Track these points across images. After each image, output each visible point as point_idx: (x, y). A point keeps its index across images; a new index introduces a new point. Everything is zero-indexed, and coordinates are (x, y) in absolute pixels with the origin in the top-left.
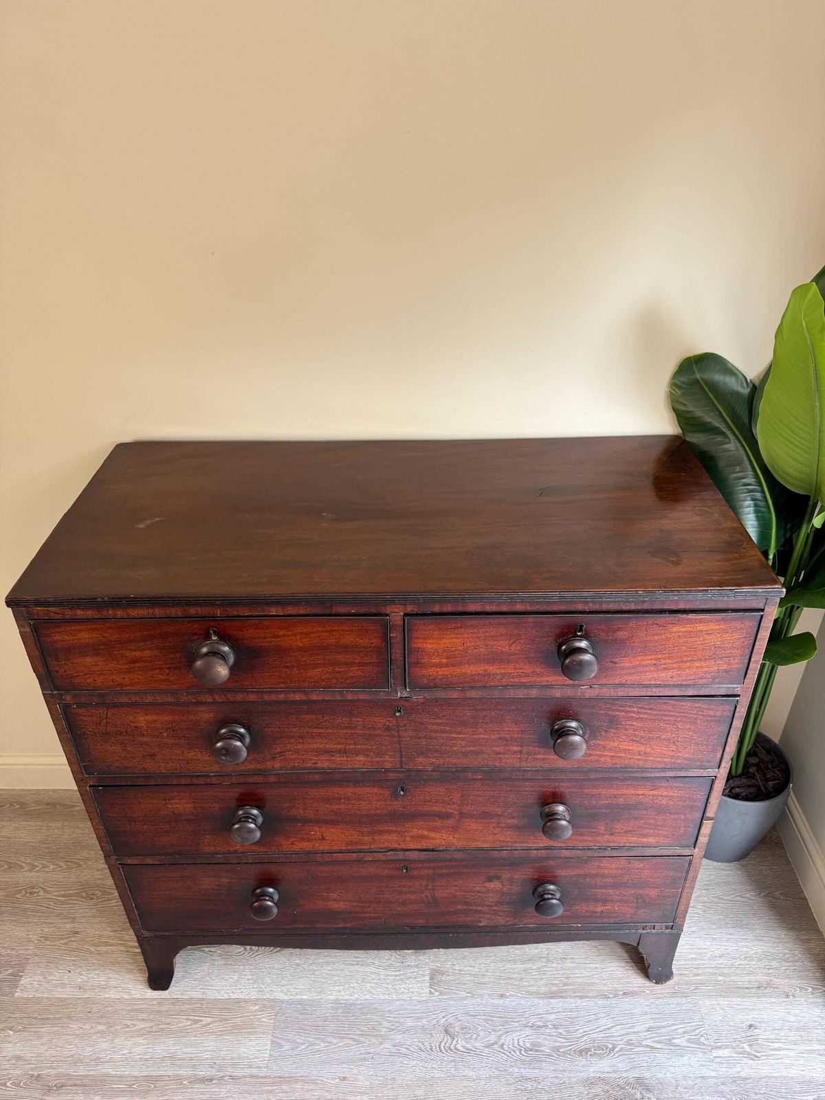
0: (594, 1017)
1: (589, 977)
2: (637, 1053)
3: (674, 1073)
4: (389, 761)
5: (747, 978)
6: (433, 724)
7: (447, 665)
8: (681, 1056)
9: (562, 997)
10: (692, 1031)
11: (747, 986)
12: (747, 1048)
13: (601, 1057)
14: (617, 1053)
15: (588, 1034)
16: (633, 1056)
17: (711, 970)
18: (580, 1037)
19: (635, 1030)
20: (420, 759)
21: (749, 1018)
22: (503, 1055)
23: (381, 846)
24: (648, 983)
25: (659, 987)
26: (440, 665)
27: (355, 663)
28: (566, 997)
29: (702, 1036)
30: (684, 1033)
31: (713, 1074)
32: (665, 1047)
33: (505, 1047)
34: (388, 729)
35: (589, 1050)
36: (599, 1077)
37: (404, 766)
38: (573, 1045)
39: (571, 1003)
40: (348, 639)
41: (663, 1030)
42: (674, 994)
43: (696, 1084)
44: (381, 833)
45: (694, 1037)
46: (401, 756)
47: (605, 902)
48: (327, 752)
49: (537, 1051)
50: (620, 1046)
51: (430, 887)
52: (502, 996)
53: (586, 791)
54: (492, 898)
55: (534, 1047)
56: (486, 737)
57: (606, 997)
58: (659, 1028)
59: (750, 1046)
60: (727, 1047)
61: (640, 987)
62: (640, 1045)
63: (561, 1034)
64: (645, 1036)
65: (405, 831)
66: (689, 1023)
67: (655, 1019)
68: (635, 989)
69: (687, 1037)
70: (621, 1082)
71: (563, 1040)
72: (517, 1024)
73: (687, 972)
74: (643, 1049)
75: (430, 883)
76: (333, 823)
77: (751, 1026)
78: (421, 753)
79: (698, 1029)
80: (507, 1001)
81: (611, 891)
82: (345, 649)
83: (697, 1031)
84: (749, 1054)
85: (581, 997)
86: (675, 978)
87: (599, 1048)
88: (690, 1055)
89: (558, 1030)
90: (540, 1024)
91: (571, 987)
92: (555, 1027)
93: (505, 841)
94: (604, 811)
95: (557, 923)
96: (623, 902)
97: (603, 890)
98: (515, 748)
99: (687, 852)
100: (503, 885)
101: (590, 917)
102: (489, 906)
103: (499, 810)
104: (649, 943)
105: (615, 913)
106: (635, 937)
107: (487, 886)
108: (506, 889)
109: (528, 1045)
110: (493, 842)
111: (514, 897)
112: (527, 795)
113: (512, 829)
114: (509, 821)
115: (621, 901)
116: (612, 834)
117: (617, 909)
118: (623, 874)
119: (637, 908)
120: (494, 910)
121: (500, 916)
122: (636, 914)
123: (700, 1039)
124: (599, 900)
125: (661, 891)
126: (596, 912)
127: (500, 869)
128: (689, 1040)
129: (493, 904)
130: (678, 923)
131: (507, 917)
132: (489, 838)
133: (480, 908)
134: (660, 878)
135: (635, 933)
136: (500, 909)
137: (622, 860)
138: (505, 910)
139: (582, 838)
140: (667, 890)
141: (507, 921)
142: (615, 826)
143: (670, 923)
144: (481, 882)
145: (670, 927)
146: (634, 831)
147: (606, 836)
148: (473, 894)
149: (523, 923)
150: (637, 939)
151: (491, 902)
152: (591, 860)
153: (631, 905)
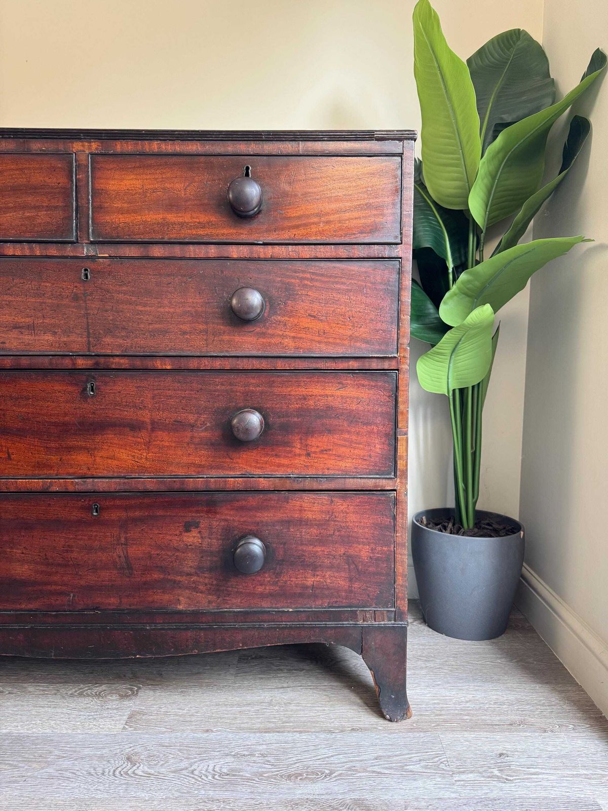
0: (313, 748)
1: (313, 716)
2: (360, 777)
3: (404, 795)
4: (77, 341)
5: (498, 718)
6: (119, 292)
7: (128, 212)
8: (415, 780)
9: (278, 732)
10: (429, 759)
11: (497, 723)
12: (496, 772)
13: (313, 781)
14: (334, 777)
15: (301, 762)
16: (354, 780)
17: (457, 712)
18: (291, 764)
19: (361, 758)
20: (108, 340)
21: (500, 749)
22: (191, 779)
23: (71, 471)
24: (381, 721)
25: (393, 725)
26: (121, 211)
27: (43, 207)
28: (283, 732)
29: (441, 763)
30: (420, 760)
31: (453, 795)
32: (395, 773)
33: (196, 772)
34: (76, 298)
35: (301, 775)
36: (307, 799)
37: (92, 348)
38: (283, 770)
39: (289, 736)
40: (38, 178)
41: (395, 758)
42: (411, 730)
43: (430, 805)
44: (69, 449)
45: (431, 764)
46: (88, 337)
47: (314, 567)
48: (16, 327)
49: (234, 775)
50: (341, 772)
51: (123, 540)
52: (207, 731)
53: (276, 390)
54: (190, 562)
55: (232, 772)
56: (172, 310)
57: (331, 732)
58: (389, 757)
59: (501, 771)
60: (472, 772)
61: (372, 725)
62: (365, 771)
63: (268, 761)
64: (373, 763)
65: (95, 448)
66: (427, 752)
67: (386, 749)
68: (367, 726)
69: (423, 763)
70: (334, 803)
71: (270, 767)
72: (218, 753)
73: (428, 713)
74: (367, 774)
75: (123, 535)
76: (20, 433)
77: (501, 755)
78: (109, 331)
79: (437, 757)
80: (212, 735)
81: (318, 549)
82: (34, 189)
83: (437, 759)
84: (498, 777)
85: (301, 732)
86: (413, 718)
87: (313, 773)
88: (425, 779)
89: (266, 758)
90: (246, 753)
91: (291, 724)
92: (262, 755)
93: (200, 466)
94: (296, 419)
95: (266, 605)
96: (334, 570)
97: (310, 548)
98: (201, 327)
99: (388, 485)
100: (202, 538)
101: (301, 595)
102: (188, 574)
103: (192, 418)
104: (374, 647)
105: (328, 589)
106: (356, 634)
107: (185, 539)
108: (205, 544)
109: (225, 770)
110: (189, 465)
111: (215, 559)
112: (218, 396)
113: (206, 447)
114: (202, 434)
115: (331, 567)
116: (308, 455)
117: (329, 581)
118: (328, 521)
119: (351, 580)
120: (194, 582)
121: (201, 592)
122: (351, 592)
123: (439, 765)
124: (308, 566)
125: (372, 550)
126: (307, 587)
127: (197, 512)
128: (426, 767)
129: (193, 571)
130: (399, 609)
131: (210, 594)
132: (185, 460)
133: (178, 578)
134: (367, 527)
135: (355, 627)
136: (201, 580)
137: (324, 497)
138: (207, 581)
139: (277, 461)
140: (379, 548)
141: (210, 602)
142: (309, 442)
143: (390, 607)
144: (178, 532)
145: (393, 615)
146: (330, 450)
147: (303, 458)
148: (169, 553)
149: (228, 606)
150: (359, 638)
151: (191, 567)
152: (291, 495)
153: (343, 574)
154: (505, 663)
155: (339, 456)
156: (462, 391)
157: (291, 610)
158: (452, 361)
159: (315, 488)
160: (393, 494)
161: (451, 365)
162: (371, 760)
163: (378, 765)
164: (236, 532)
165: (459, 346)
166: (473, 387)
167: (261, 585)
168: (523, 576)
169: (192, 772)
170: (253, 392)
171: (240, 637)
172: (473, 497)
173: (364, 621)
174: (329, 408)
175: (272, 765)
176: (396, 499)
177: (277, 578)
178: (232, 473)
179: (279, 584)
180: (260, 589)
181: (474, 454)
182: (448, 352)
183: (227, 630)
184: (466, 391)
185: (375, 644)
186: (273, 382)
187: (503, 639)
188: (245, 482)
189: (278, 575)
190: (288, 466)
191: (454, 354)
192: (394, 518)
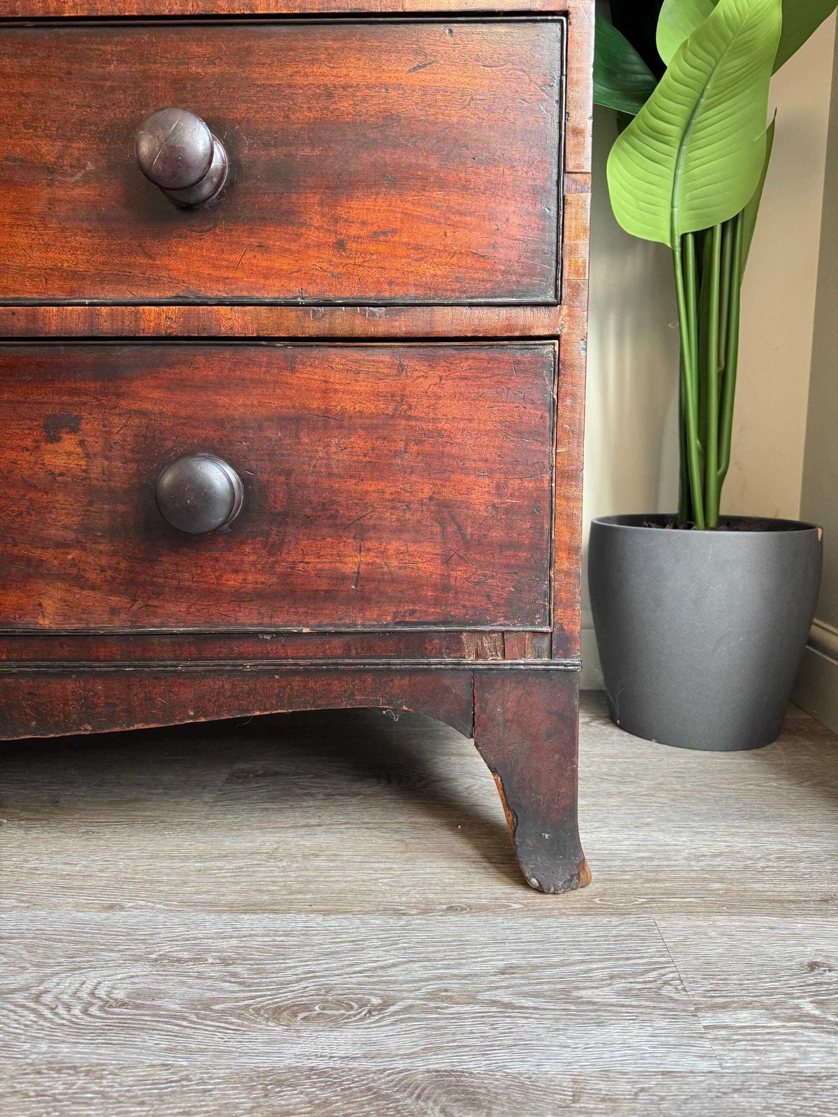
0: (349, 946)
1: (363, 881)
2: (459, 1017)
3: (570, 1064)
5: (791, 887)
8: (599, 1024)
9: (274, 912)
10: (634, 974)
11: (792, 898)
12: (809, 1008)
13: (336, 1023)
14: (391, 1015)
15: (315, 977)
16: (442, 1023)
17: (693, 875)
18: (290, 983)
19: (464, 971)
21: (809, 952)
22: (26, 1013)
24: (520, 893)
25: (548, 901)
28: (288, 911)
29: (666, 983)
30: (612, 977)
31: (703, 1065)
32: (550, 1006)
33: (47, 999)
35: (307, 1007)
36: (312, 1069)
38: (265, 996)
39: (297, 922)
41: (548, 972)
42: (589, 910)
43: (642, 1090)
45: (639, 986)
47: (361, 531)
49: (137, 1007)
50: (410, 1002)
52: (111, 907)
53: (257, 74)
55: (139, 1001)
57: (398, 913)
58: (535, 968)
59: (820, 1004)
60: (745, 1006)
61: (497, 899)
62: (471, 999)
63: (234, 975)
64: (492, 982)
66: (628, 959)
67: (529, 952)
68: (484, 901)
69: (620, 985)
70: (381, 1083)
71: (236, 988)
72: (118, 955)
73: (627, 877)
74: (477, 1008)
77: (813, 966)
79: (654, 970)
80: (118, 916)
81: (370, 486)
83: (655, 974)
84: (815, 1019)
85: (327, 913)
86: (593, 887)
87: (339, 1004)
88: (626, 1024)
89: (230, 968)
90: (186, 955)
91: (309, 896)
92: (225, 962)
93: (75, 275)
94: (307, 151)
95: (248, 619)
96: (407, 536)
97: (350, 484)
99: (539, 321)
100: (87, 456)
101: (328, 596)
102: (62, 545)
103: (49, 150)
104: (500, 719)
105: (393, 581)
106: (459, 687)
107: (48, 458)
108: (95, 472)
109: (120, 994)
110: (48, 273)
111: (121, 508)
112: (112, 89)
113: (85, 225)
114: (75, 192)
115: (401, 529)
116: (340, 245)
117: (395, 563)
118: (392, 417)
119: (447, 560)
120: (74, 564)
121: (93, 588)
122: (446, 588)
123: (659, 989)
124: (347, 527)
125: (498, 487)
126: (344, 578)
127: (74, 392)
128: (627, 993)
129: (70, 536)
130: (562, 629)
131: (112, 592)
132: (37, 258)
133: (37, 553)
134: (487, 433)
135: (457, 669)
136: (91, 559)
137: (382, 355)
138: (104, 561)
139: (263, 261)
140: (515, 483)
141: (114, 611)
142: (341, 211)
143: (541, 624)
144: (29, 443)
145: (545, 643)
146: (394, 231)
147: (327, 253)
148: (11, 493)
149: (156, 621)
150: (468, 697)
151: (65, 527)
152: (300, 352)
153: (428, 547)
154: (786, 787)
155: (418, 248)
156: (701, 238)
157: (306, 630)
158: (682, 162)
159: (359, 331)
160: (548, 349)
161: (680, 172)
162: (487, 974)
163: (507, 987)
164: (169, 444)
165: (698, 119)
166: (724, 225)
167: (236, 572)
168: (812, 642)
169: (37, 998)
170: (197, 78)
171: (188, 694)
172: (719, 466)
173: (478, 656)
174: (389, 118)
175: (241, 984)
176: (558, 360)
177: (271, 555)
178: (154, 295)
179: (278, 569)
180: (233, 581)
181: (723, 377)
182: (675, 131)
183: (157, 676)
184: (708, 235)
185: (505, 711)
186: (249, 50)
187: (776, 748)
188: (183, 315)
189: (274, 549)
190: (289, 276)
191: (687, 139)
192: (554, 407)
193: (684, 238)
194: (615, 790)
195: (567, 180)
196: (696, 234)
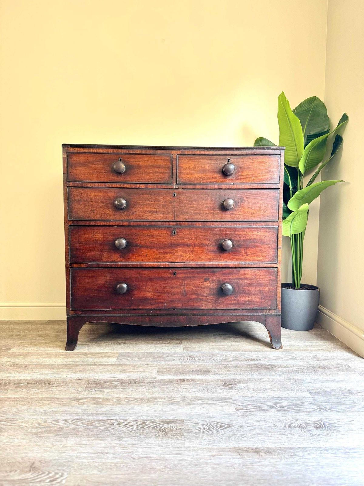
0: (251, 355)
1: (248, 348)
2: (269, 360)
3: (285, 364)
4: (171, 217)
6: (185, 200)
7: (190, 174)
8: (288, 361)
9: (237, 351)
11: (313, 350)
12: (314, 359)
13: (254, 361)
14: (261, 360)
15: (248, 357)
16: (267, 361)
17: (298, 347)
18: (245, 358)
19: (268, 357)
20: (181, 216)
21: (315, 355)
22: (213, 360)
23: (167, 260)
24: (272, 349)
25: (277, 350)
26: (187, 174)
27: (162, 172)
29: (296, 358)
34: (171, 202)
35: (250, 360)
36: (254, 364)
37: (175, 219)
40: (160, 163)
44: (167, 253)
46: (175, 215)
47: (249, 294)
48: (151, 212)
50: (263, 359)
51: (183, 284)
52: (213, 351)
53: (236, 233)
54: (206, 292)
56: (202, 206)
57: (256, 351)
59: (316, 359)
60: (306, 359)
61: (270, 350)
64: (273, 358)
65: (175, 253)
66: (290, 355)
67: (276, 355)
68: (268, 350)
70: (263, 365)
72: (219, 355)
73: (288, 348)
74: (271, 360)
75: (184, 282)
76: (151, 247)
78: (181, 213)
80: (215, 352)
81: (250, 288)
82: (159, 167)
85: (245, 351)
86: (284, 349)
87: (253, 359)
89: (236, 357)
90: (229, 355)
91: (241, 350)
93: (210, 259)
94: (243, 243)
95: (232, 307)
96: (256, 295)
97: (247, 288)
98: (211, 211)
99: (275, 266)
100: (210, 284)
101: (244, 304)
102: (205, 296)
103: (207, 242)
104: (269, 323)
105: (254, 302)
106: (263, 318)
107: (205, 284)
108: (211, 286)
109: (224, 359)
110: (206, 259)
111: (215, 291)
112: (216, 235)
113: (212, 252)
114: (212, 248)
115: (255, 294)
116: (247, 255)
117: (254, 299)
118: (254, 278)
119: (261, 299)
120: (207, 299)
121: (210, 303)
122: (262, 303)
124: (246, 294)
125: (269, 288)
126: (246, 301)
127: (209, 275)
128: (291, 358)
129: (207, 295)
130: (278, 309)
131: (213, 303)
132: (205, 257)
133: (202, 298)
134: (267, 280)
135: (263, 315)
136: (210, 298)
137: (252, 270)
138: (212, 299)
139: (237, 257)
140: (271, 288)
141: (213, 306)
142: (247, 251)
143: (275, 308)
144: (202, 282)
145: (276, 311)
146: (254, 254)
147: (245, 256)
148: (199, 289)
149: (219, 308)
150: (264, 319)
151: (206, 294)
152: (241, 269)
153: (259, 297)
154: (313, 336)
155: (258, 256)
156: (295, 235)
157: (241, 309)
158: (292, 224)
159: (249, 267)
160: (276, 269)
161: (291, 225)
164: (222, 282)
165: (295, 218)
166: (300, 234)
167: (230, 300)
168: (319, 309)
170: (228, 233)
171: (223, 319)
172: (300, 276)
173: (266, 313)
174: (254, 239)
175: (239, 358)
176: (277, 270)
177: (236, 298)
178: (221, 262)
179: (237, 300)
180: (230, 302)
181: (300, 260)
182: (291, 220)
183: (218, 316)
184: (297, 235)
185: (270, 321)
186: (235, 230)
187: (312, 331)
188: (225, 265)
189: (236, 297)
190: (240, 259)
191: (293, 221)
192: (277, 277)
193: (292, 235)
194: (284, 337)
195: (278, 247)
196: (294, 235)
